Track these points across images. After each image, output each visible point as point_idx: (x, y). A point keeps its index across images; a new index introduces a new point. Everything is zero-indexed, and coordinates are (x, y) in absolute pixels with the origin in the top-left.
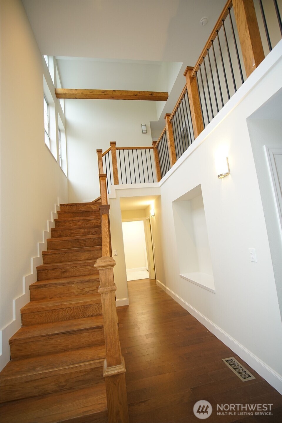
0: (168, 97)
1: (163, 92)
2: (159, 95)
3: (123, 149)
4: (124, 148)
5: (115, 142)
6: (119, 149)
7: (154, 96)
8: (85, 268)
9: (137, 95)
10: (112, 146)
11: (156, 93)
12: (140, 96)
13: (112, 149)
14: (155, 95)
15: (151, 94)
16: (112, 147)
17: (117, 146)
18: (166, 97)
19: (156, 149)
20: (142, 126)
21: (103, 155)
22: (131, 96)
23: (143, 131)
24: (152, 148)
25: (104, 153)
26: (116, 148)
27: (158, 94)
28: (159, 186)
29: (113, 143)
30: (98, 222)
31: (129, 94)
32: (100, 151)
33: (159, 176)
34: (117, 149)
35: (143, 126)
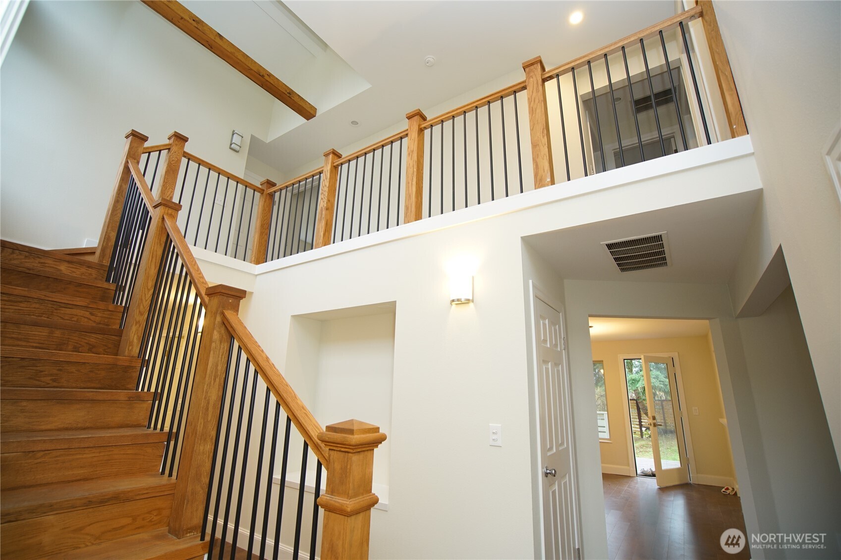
0: (315, 116)
1: (310, 104)
2: (301, 103)
3: (200, 162)
4: (203, 161)
5: (188, 138)
6: (190, 157)
7: (293, 98)
8: (81, 456)
9: (263, 76)
10: (177, 142)
11: (298, 97)
12: (267, 81)
13: (174, 149)
14: (296, 99)
15: (289, 93)
16: (176, 145)
17: (188, 148)
18: (311, 113)
19: (268, 197)
20: (233, 135)
21: (145, 151)
22: (252, 69)
23: (233, 146)
24: (262, 191)
25: (148, 148)
26: (185, 152)
27: (301, 100)
28: (256, 274)
29: (180, 139)
30: (92, 318)
31: (249, 65)
32: (137, 137)
33: (260, 252)
34: (186, 155)
35: (235, 135)
